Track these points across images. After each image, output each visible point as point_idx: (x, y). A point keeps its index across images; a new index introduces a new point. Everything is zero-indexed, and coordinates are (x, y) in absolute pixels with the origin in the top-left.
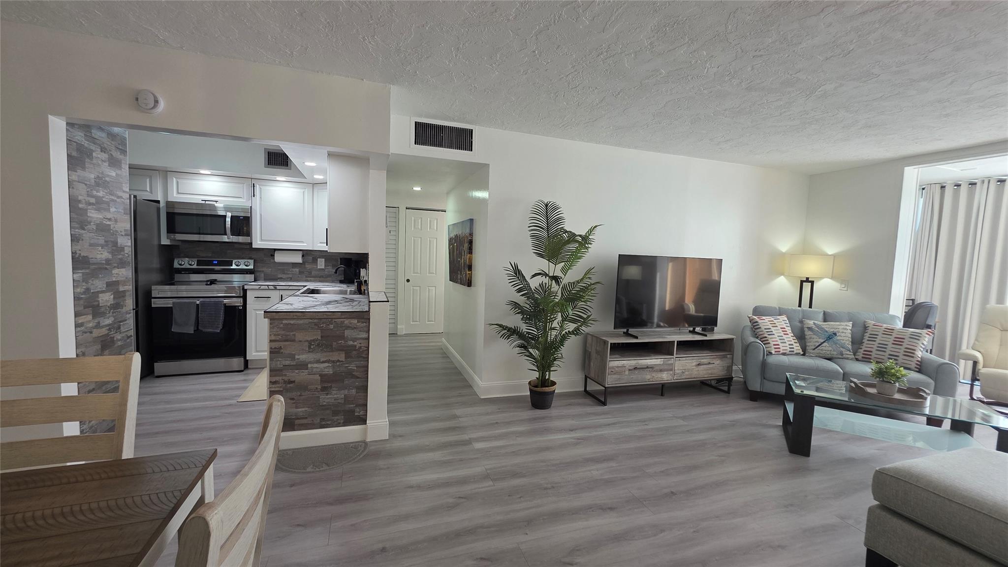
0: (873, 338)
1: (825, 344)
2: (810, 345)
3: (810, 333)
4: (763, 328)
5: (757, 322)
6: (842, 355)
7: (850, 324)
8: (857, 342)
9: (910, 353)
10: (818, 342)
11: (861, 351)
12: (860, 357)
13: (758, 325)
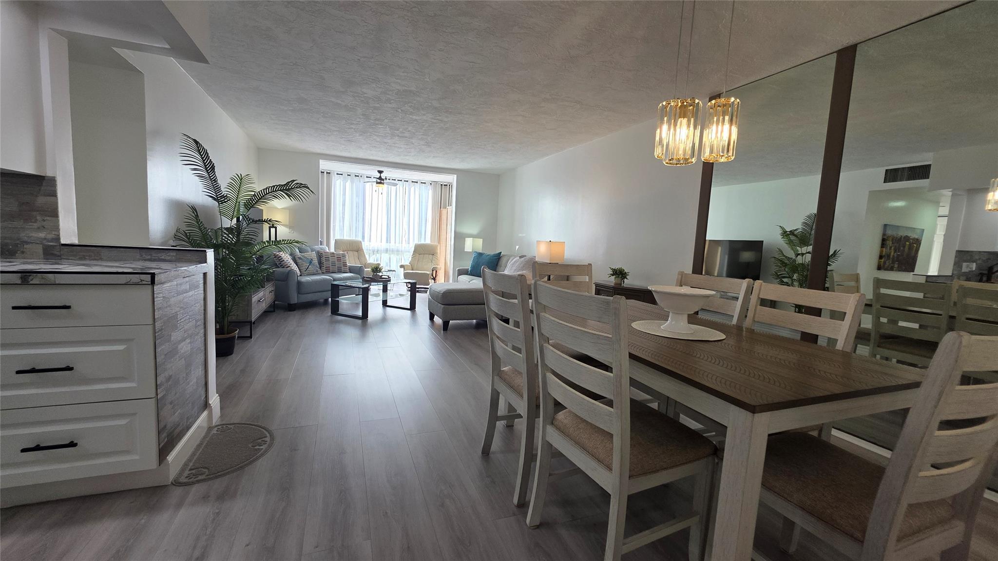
0: (327, 259)
1: (310, 267)
2: (304, 269)
3: (301, 261)
4: (285, 260)
5: (281, 257)
6: (317, 271)
7: (314, 252)
8: (320, 263)
9: (345, 265)
10: (306, 266)
11: (324, 267)
12: (324, 272)
13: (282, 259)
